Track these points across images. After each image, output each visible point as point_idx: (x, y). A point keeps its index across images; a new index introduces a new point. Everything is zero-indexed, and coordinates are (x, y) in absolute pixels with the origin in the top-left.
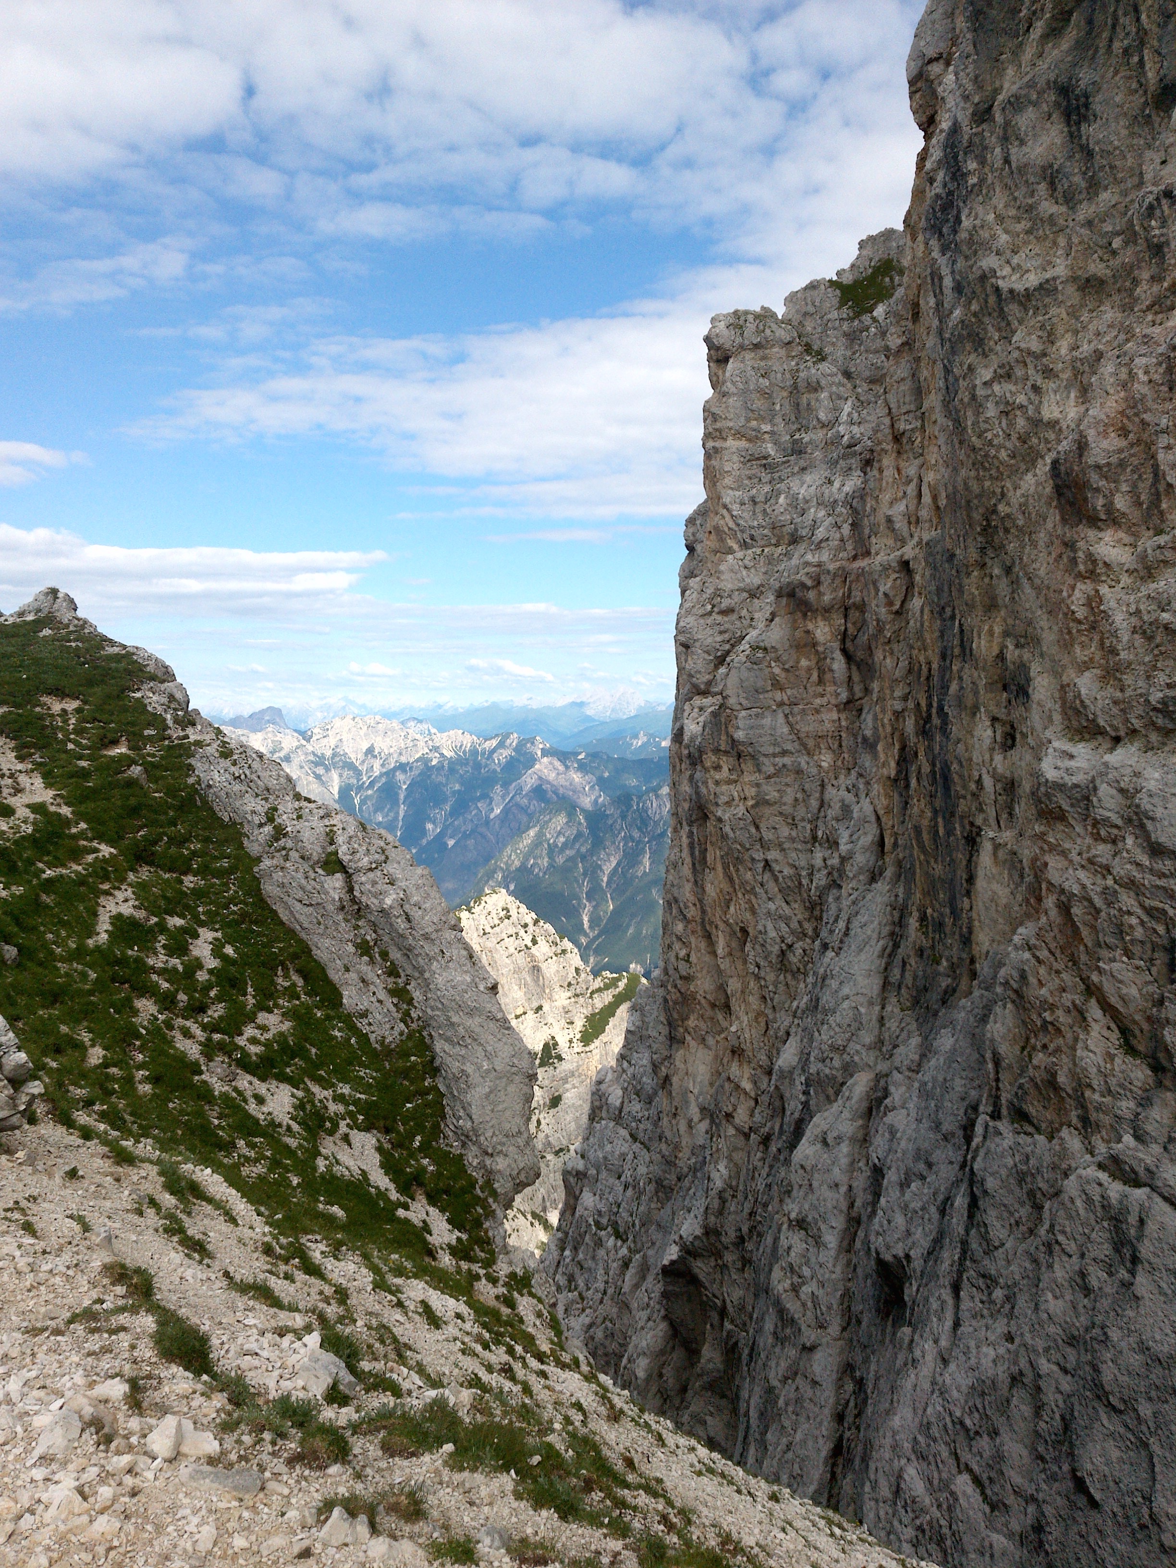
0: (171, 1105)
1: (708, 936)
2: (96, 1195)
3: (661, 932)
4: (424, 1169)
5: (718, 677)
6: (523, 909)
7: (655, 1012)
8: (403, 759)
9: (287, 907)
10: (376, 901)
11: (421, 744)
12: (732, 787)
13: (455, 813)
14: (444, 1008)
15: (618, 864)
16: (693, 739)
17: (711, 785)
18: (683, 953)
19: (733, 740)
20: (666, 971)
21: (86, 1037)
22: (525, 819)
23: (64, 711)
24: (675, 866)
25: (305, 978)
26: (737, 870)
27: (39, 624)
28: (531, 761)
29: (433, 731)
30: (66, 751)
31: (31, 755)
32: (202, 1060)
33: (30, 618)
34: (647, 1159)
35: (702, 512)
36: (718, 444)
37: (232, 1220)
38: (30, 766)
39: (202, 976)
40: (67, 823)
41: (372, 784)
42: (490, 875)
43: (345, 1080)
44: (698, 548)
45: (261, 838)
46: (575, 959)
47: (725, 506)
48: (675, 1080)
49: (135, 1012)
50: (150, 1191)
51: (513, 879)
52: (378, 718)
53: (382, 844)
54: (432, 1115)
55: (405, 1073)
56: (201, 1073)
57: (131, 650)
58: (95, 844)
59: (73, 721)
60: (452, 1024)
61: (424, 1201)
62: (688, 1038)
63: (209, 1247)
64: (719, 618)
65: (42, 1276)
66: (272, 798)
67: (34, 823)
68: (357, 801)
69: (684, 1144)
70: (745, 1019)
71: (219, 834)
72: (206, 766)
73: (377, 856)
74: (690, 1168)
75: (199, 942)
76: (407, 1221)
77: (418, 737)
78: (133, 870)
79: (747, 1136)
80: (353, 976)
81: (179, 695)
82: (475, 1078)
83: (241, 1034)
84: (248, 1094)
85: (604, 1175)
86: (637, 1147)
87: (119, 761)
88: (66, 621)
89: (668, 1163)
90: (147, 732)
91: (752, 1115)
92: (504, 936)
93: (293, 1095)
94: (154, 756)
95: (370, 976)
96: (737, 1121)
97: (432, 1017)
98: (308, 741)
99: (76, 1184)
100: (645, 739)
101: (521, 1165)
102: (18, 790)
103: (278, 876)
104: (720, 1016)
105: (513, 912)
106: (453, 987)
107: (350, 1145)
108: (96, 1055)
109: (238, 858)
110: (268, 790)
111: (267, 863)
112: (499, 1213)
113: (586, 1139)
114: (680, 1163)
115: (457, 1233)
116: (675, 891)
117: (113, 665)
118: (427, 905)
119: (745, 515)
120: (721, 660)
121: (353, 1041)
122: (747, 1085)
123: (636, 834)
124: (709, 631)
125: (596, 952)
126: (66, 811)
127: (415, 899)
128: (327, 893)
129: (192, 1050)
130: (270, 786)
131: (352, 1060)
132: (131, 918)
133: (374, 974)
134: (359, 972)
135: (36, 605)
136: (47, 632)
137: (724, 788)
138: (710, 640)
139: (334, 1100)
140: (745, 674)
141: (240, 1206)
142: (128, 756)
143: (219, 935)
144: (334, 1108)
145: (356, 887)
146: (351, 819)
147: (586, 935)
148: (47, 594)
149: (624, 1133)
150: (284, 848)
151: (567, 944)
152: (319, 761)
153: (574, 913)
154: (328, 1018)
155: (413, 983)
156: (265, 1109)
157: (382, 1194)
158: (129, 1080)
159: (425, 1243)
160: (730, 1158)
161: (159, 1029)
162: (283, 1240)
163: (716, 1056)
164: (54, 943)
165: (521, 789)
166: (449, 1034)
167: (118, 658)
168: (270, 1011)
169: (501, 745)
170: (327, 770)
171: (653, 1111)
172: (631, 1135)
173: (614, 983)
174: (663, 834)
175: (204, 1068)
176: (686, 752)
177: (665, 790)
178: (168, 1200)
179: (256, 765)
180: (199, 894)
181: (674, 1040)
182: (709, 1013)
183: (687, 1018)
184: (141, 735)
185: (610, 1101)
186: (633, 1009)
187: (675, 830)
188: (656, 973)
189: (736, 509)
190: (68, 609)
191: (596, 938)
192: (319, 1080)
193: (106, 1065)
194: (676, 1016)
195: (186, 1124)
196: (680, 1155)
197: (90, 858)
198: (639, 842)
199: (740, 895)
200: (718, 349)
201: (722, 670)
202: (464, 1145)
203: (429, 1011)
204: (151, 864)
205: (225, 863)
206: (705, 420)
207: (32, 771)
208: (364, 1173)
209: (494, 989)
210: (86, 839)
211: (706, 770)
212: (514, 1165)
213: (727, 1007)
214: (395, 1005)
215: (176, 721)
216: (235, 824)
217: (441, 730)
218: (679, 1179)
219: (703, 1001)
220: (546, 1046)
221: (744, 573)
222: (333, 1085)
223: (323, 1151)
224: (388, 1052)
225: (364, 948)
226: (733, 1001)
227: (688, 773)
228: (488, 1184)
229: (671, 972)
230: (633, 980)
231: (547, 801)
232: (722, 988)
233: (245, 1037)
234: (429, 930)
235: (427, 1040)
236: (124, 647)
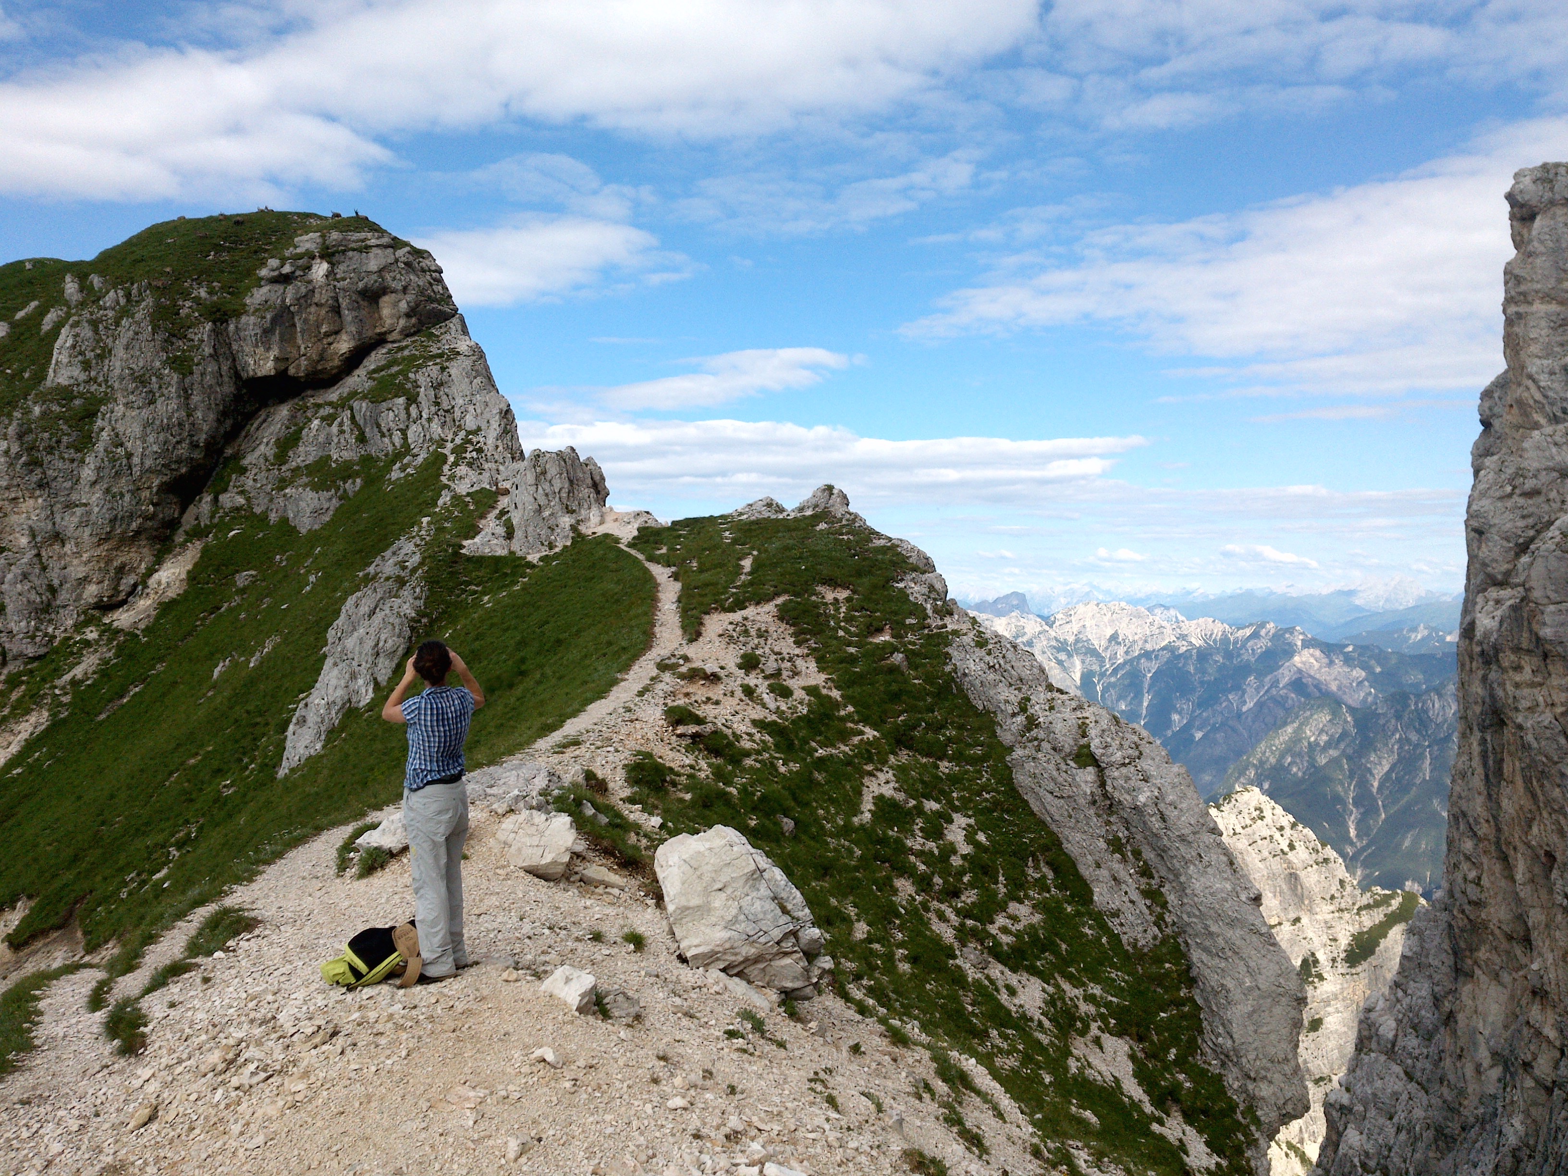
0: (928, 987)
1: (1504, 858)
2: (877, 1073)
3: (1444, 847)
4: (1179, 1085)
5: (1520, 566)
6: (1279, 810)
7: (1437, 939)
8: (1149, 647)
9: (1039, 799)
10: (1128, 797)
11: (1168, 631)
12: (1536, 691)
13: (1202, 704)
14: (1202, 916)
15: (1391, 770)
16: (1487, 634)
17: (1509, 688)
18: (1472, 875)
19: (1538, 639)
20: (1451, 894)
21: (852, 911)
22: (1281, 713)
23: (836, 600)
24: (1463, 776)
25: (1055, 870)
26: (1542, 786)
27: (816, 518)
28: (1289, 652)
29: (1181, 618)
30: (837, 638)
31: (807, 640)
32: (956, 945)
33: (809, 513)
34: (1425, 1102)
35: (1501, 384)
36: (1522, 309)
37: (1000, 1115)
38: (806, 651)
39: (956, 861)
40: (836, 705)
41: (1115, 671)
42: (1242, 773)
43: (1096, 980)
44: (1496, 423)
45: (1014, 728)
46: (1340, 870)
47: (1530, 377)
48: (1460, 1017)
49: (895, 892)
50: (924, 1075)
51: (1267, 778)
52: (1123, 604)
53: (1136, 739)
54: (1188, 1028)
55: (1159, 979)
56: (954, 957)
57: (896, 542)
58: (860, 726)
59: (843, 609)
60: (1211, 934)
61: (1180, 1119)
62: (1478, 972)
63: (987, 1143)
64: (1521, 501)
65: (850, 1153)
66: (1025, 688)
67: (809, 705)
68: (1099, 688)
69: (1470, 1090)
70: (1550, 957)
71: (973, 722)
72: (963, 655)
73: (1130, 751)
74: (1477, 1118)
75: (953, 827)
76: (1162, 1138)
77: (1164, 624)
78: (895, 754)
79: (1549, 1091)
80: (1104, 873)
81: (938, 586)
82: (1236, 994)
83: (992, 922)
84: (1000, 984)
85: (1372, 1113)
86: (1412, 1087)
87: (883, 648)
88: (839, 516)
89: (1451, 1109)
90: (908, 621)
91: (1556, 1067)
92: (1257, 838)
93: (1044, 990)
94: (914, 644)
95: (1123, 875)
96: (1537, 1072)
97: (1189, 924)
98: (1051, 626)
99: (859, 1059)
100: (1426, 633)
101: (1289, 1095)
102: (795, 673)
103: (1030, 766)
104: (1518, 951)
105: (1267, 813)
106: (1212, 894)
107: (1101, 1048)
108: (861, 930)
109: (991, 746)
110: (1021, 680)
111: (1019, 753)
112: (1262, 1142)
113: (1352, 1071)
114: (1465, 1112)
115: (1216, 1158)
116: (1463, 804)
117: (880, 557)
118: (1184, 805)
119: (1555, 385)
120: (1523, 548)
121: (1104, 940)
122: (1551, 1033)
123: (1414, 737)
124: (1508, 515)
125: (1365, 865)
126: (836, 694)
127: (1170, 798)
128: (1078, 786)
129: (948, 934)
130: (1023, 675)
131: (1103, 960)
132: (892, 799)
133: (1127, 872)
134: (1110, 870)
135: (814, 501)
136: (822, 526)
137: (1526, 691)
138: (1509, 525)
139: (1085, 1000)
140: (1553, 563)
141: (1006, 1102)
142: (892, 644)
143: (972, 821)
144: (1085, 1008)
145: (1109, 782)
146: (1104, 712)
147: (1352, 844)
148: (824, 490)
149: (1397, 1069)
150: (1036, 739)
151: (1330, 852)
152: (1061, 647)
153: (1339, 822)
154: (1078, 914)
155: (1167, 886)
156: (1016, 1001)
157: (1136, 1105)
158: (889, 958)
159: (1183, 1164)
160: (1527, 1114)
161: (916, 910)
162: (1051, 1145)
163: (1512, 997)
164: (825, 818)
165: (1278, 681)
166: (1207, 943)
167: (884, 550)
168: (1021, 902)
169: (1255, 635)
170: (1070, 655)
171: (1433, 1050)
172: (1406, 1073)
173: (1385, 901)
174: (1448, 738)
175: (958, 952)
176: (1478, 649)
177: (1451, 688)
178: (941, 1087)
179: (1010, 655)
180: (954, 780)
181: (1460, 972)
182: (1504, 945)
183: (1477, 949)
184: (904, 624)
185: (1381, 1031)
186: (1410, 931)
187: (1463, 736)
188: (1438, 894)
189: (1544, 380)
190: (842, 504)
191: (1363, 849)
192: (1070, 978)
193: (869, 940)
194: (1463, 945)
195: (942, 1006)
196: (1466, 1103)
197: (856, 740)
198: (1417, 746)
199: (1545, 814)
200: (1522, 206)
201: (1525, 559)
202: (1223, 1064)
203: (1185, 917)
204: (909, 748)
205: (978, 751)
206: (1506, 283)
207: (808, 655)
208: (1116, 1080)
209: (1257, 900)
210: (853, 722)
211: (1504, 670)
212: (1279, 1094)
213: (1527, 941)
214: (1148, 907)
215: (936, 611)
216: (988, 712)
217: (1189, 618)
218: (1463, 1129)
219: (1497, 931)
220: (1305, 962)
221: (1554, 450)
222: (1084, 984)
223: (1075, 1052)
224: (1140, 956)
225: (1116, 845)
226: (1534, 935)
227: (1481, 673)
228: (1251, 1110)
229: (1458, 895)
230: (1410, 898)
231: (1308, 696)
232: (1521, 918)
233: (997, 925)
234: (1186, 831)
235: (1183, 947)
236: (890, 539)
